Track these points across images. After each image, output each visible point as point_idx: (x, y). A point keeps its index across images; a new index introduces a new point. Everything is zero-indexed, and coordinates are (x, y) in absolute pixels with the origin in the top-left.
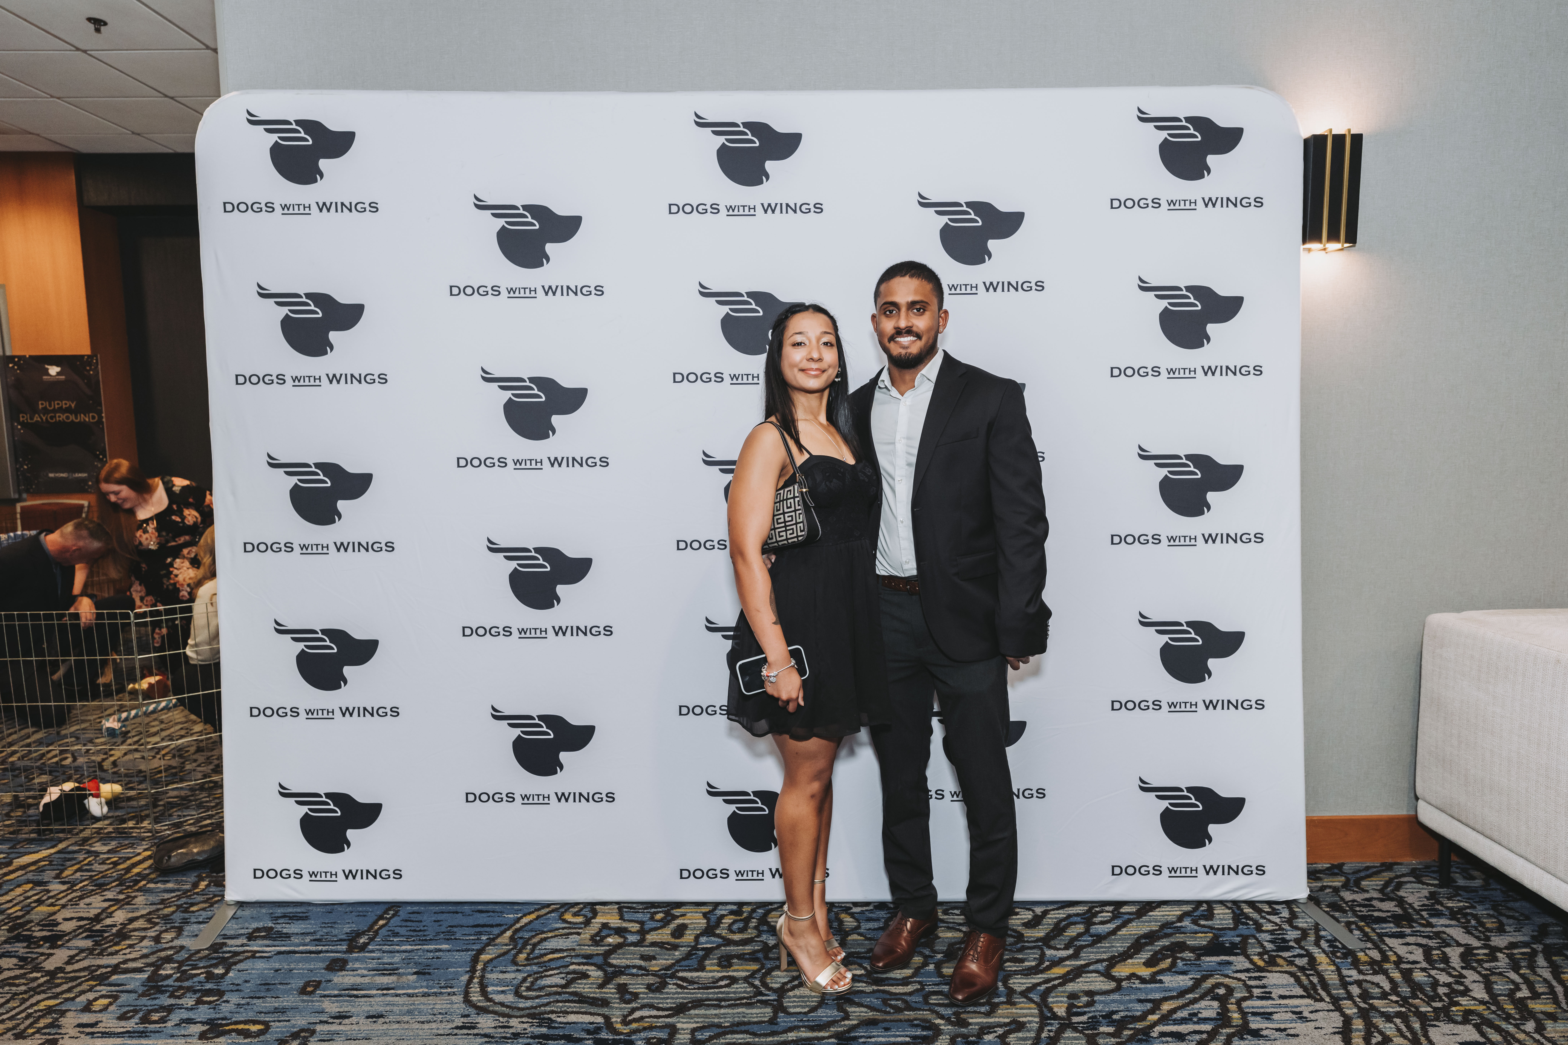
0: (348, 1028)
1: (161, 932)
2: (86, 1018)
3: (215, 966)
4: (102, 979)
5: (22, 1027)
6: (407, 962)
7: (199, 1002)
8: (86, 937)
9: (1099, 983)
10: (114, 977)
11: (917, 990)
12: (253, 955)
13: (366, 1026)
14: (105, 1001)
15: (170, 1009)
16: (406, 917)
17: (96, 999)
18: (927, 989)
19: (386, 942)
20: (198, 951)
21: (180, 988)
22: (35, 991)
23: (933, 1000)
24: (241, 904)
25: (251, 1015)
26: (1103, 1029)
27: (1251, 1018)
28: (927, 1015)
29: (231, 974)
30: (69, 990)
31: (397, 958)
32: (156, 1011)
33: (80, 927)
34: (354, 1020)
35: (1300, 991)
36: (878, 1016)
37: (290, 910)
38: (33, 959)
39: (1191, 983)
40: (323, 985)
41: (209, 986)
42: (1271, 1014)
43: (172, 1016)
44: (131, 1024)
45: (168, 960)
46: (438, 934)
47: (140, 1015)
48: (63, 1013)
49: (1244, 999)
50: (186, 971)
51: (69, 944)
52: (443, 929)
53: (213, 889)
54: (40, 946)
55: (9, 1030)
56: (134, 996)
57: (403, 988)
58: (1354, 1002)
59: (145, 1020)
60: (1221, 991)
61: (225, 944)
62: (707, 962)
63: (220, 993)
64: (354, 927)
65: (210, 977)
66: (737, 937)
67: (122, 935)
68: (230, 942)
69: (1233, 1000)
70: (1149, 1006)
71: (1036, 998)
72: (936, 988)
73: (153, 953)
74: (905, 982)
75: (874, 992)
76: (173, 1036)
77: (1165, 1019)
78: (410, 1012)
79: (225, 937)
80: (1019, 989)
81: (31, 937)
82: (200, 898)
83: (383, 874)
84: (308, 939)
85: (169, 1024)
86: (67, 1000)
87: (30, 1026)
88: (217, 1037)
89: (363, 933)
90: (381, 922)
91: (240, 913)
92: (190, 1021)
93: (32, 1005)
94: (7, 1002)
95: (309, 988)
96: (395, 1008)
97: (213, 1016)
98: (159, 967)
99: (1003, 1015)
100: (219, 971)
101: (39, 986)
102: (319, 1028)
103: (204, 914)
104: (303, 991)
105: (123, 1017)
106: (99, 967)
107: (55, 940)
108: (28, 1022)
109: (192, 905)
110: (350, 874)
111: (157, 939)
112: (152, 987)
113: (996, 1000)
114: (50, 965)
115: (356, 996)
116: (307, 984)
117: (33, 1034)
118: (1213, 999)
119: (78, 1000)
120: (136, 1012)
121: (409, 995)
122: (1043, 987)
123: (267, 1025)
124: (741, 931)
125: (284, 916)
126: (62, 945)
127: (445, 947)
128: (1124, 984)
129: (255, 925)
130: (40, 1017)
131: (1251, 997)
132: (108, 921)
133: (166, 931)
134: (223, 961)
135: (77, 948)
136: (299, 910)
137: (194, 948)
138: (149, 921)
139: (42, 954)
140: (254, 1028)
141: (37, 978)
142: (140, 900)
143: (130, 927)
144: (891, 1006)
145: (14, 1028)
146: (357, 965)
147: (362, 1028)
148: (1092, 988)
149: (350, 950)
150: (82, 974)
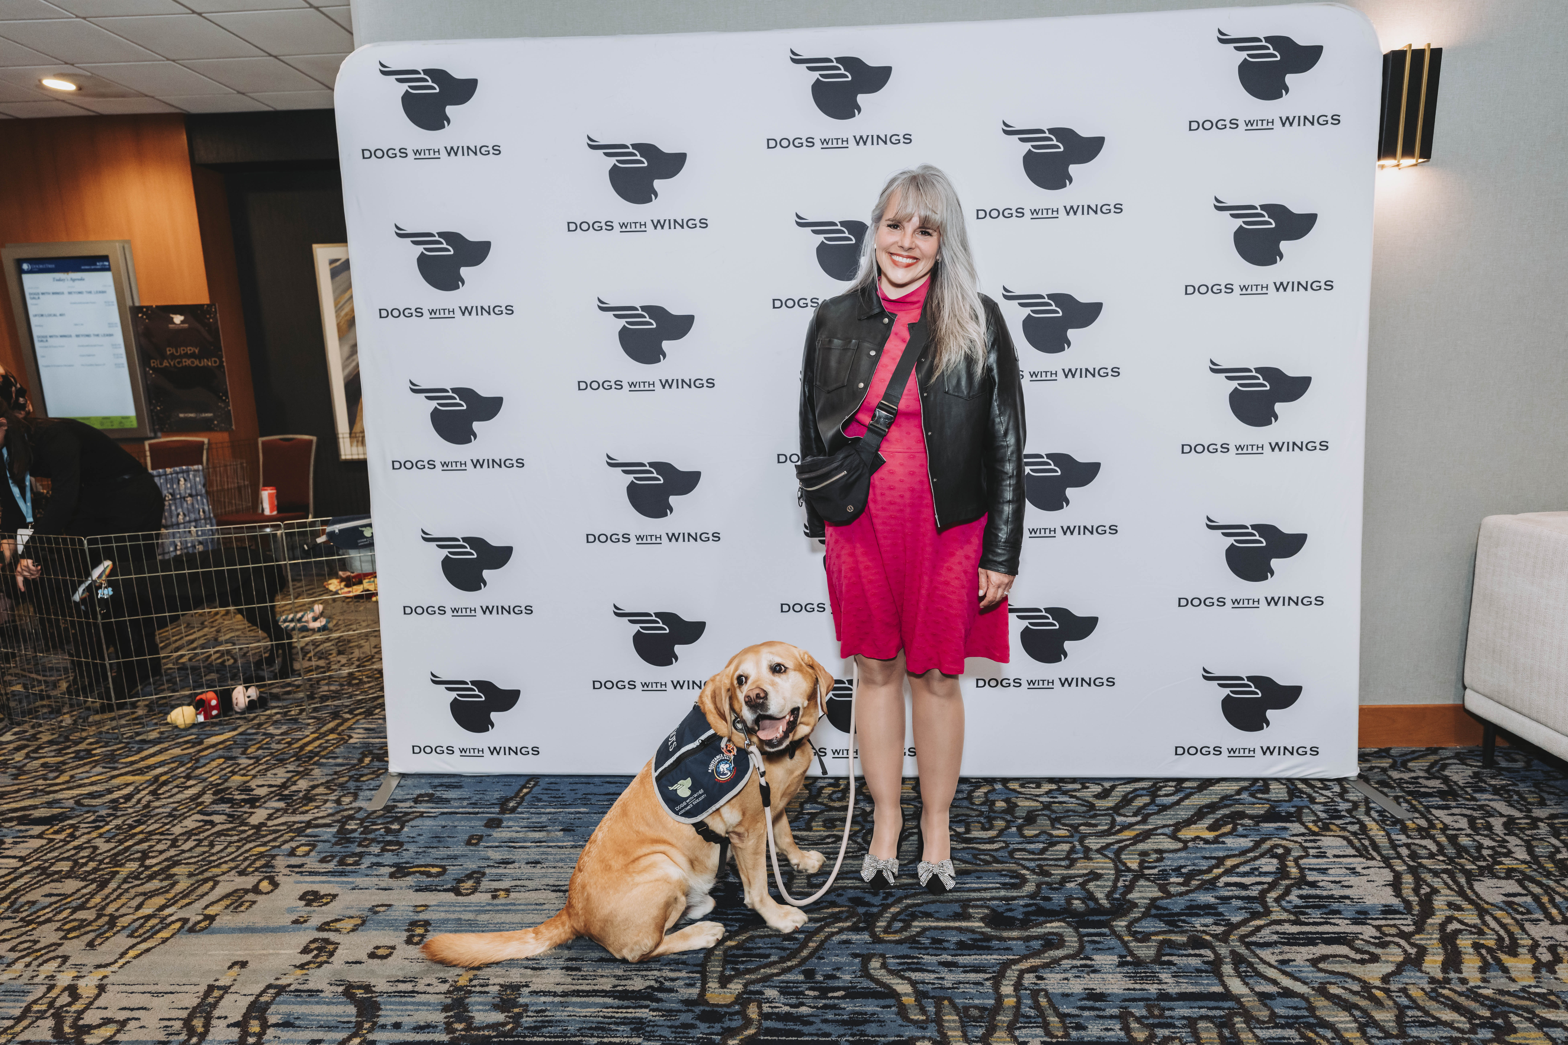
0: (512, 871)
1: (340, 797)
2: (294, 861)
3: (392, 823)
4: (300, 832)
5: (243, 867)
6: (553, 821)
7: (383, 850)
8: (279, 800)
9: (1167, 844)
10: (309, 831)
11: (1002, 848)
12: (421, 815)
13: (528, 870)
14: (307, 848)
15: (361, 855)
16: (547, 786)
17: (298, 847)
18: (1012, 846)
19: (531, 805)
20: (375, 812)
21: (366, 839)
22: (247, 840)
23: (1018, 855)
24: (403, 776)
25: (429, 861)
26: (1172, 880)
27: (1307, 872)
28: (1013, 867)
29: (406, 829)
30: (274, 840)
31: (544, 818)
32: (350, 856)
33: (272, 792)
34: (516, 865)
35: (1353, 852)
36: (969, 867)
37: (445, 780)
38: (239, 817)
39: (1251, 844)
40: (485, 838)
41: (389, 838)
42: (1327, 869)
43: (363, 860)
44: (331, 866)
45: (351, 818)
46: (575, 799)
47: (337, 859)
48: (273, 857)
49: (1301, 857)
50: (367, 827)
51: (266, 805)
52: (579, 796)
53: (376, 763)
54: (242, 807)
55: (232, 869)
56: (328, 845)
57: (553, 841)
58: (1404, 861)
59: (342, 862)
60: (1280, 851)
61: (396, 806)
62: (813, 824)
63: (401, 844)
64: (503, 794)
65: (389, 831)
66: (837, 804)
67: (308, 798)
68: (399, 805)
69: (1291, 858)
70: (1214, 862)
71: (1111, 855)
72: (1020, 846)
73: (338, 812)
74: (991, 841)
75: (964, 848)
76: (367, 875)
77: (1229, 872)
78: (562, 860)
79: (394, 800)
80: (1094, 847)
81: (232, 799)
82: (366, 771)
83: (523, 751)
84: (465, 803)
85: (363, 866)
86: (274, 847)
87: (249, 866)
88: (405, 876)
89: (512, 799)
90: (525, 791)
91: (403, 782)
92: (379, 865)
93: (246, 851)
94: (226, 848)
95: (473, 841)
96: (550, 857)
97: (397, 861)
98: (344, 824)
99: (1082, 868)
100: (395, 826)
101: (249, 836)
102: (487, 871)
103: (373, 784)
104: (468, 843)
105: (323, 861)
106: (295, 823)
107: (253, 802)
108: (247, 863)
109: (362, 776)
110: (494, 751)
111: (338, 802)
112: (342, 839)
113: (1075, 856)
114: (254, 820)
115: (515, 847)
116: (471, 837)
117: (253, 872)
118: (1272, 857)
119: (283, 847)
120: (333, 857)
121: (559, 847)
122: (1116, 846)
123: (444, 867)
124: (840, 799)
125: (441, 785)
126: (260, 806)
127: (582, 810)
128: (1190, 844)
129: (418, 792)
130: (255, 860)
131: (1307, 856)
132: (294, 788)
133: (344, 795)
134: (396, 819)
135: (273, 808)
136: (453, 780)
137: (370, 809)
138: (328, 788)
139: (246, 813)
140: (434, 870)
141: (245, 831)
142: (317, 772)
143: (313, 792)
144: (980, 860)
145: (236, 867)
146: (510, 824)
147: (525, 871)
148: (1160, 847)
149: (503, 811)
150: (282, 828)
